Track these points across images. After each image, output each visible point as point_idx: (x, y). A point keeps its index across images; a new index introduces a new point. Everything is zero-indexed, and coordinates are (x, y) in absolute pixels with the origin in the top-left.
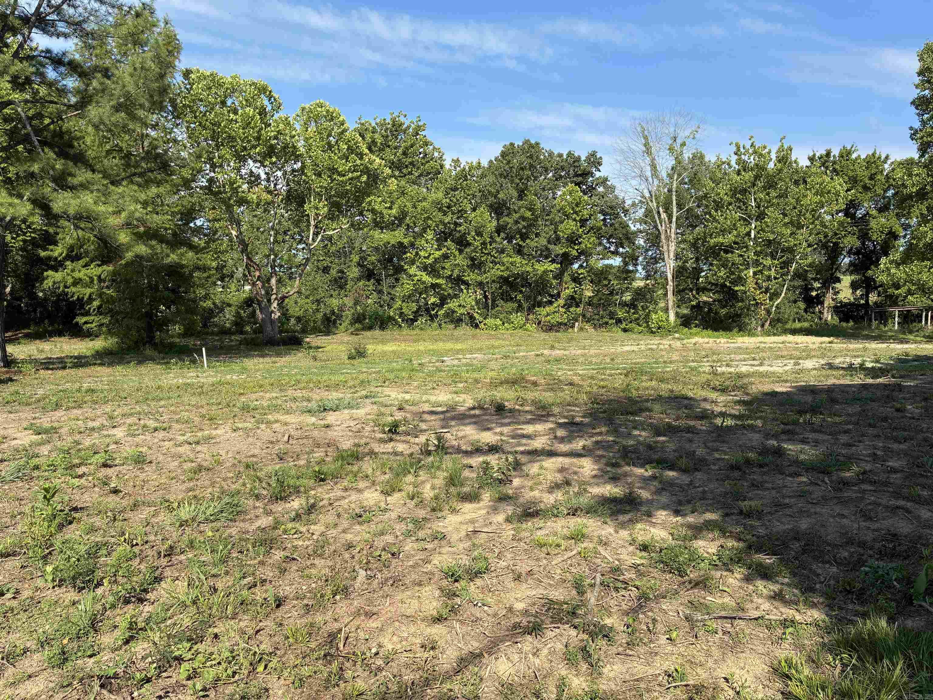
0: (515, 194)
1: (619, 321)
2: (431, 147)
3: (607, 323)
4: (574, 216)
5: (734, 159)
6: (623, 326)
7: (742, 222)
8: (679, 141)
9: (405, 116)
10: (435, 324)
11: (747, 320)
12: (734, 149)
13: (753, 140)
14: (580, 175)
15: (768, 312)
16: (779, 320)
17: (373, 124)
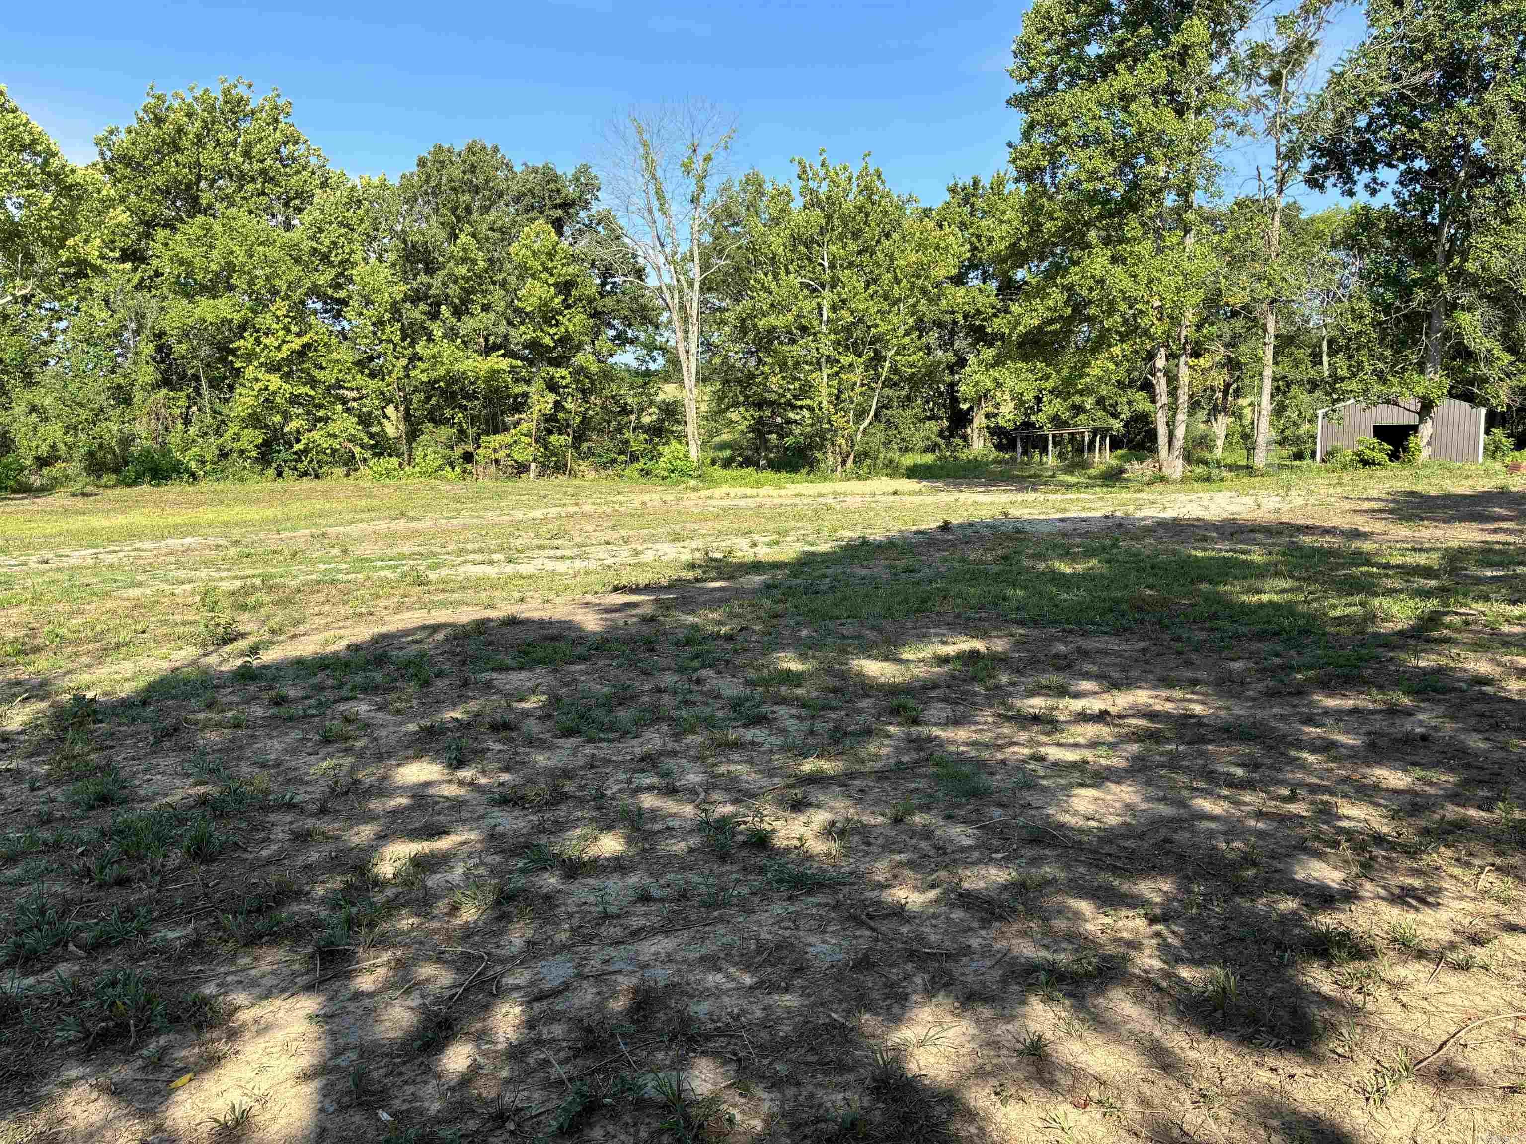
0: (443, 235)
1: (634, 459)
2: (303, 147)
3: (615, 461)
4: (545, 275)
5: (795, 187)
6: (640, 465)
7: (806, 292)
8: (702, 152)
9: (250, 86)
10: (271, 472)
11: (818, 455)
12: (797, 170)
13: (824, 156)
14: (560, 206)
15: (851, 441)
16: (866, 454)
17: (189, 100)
